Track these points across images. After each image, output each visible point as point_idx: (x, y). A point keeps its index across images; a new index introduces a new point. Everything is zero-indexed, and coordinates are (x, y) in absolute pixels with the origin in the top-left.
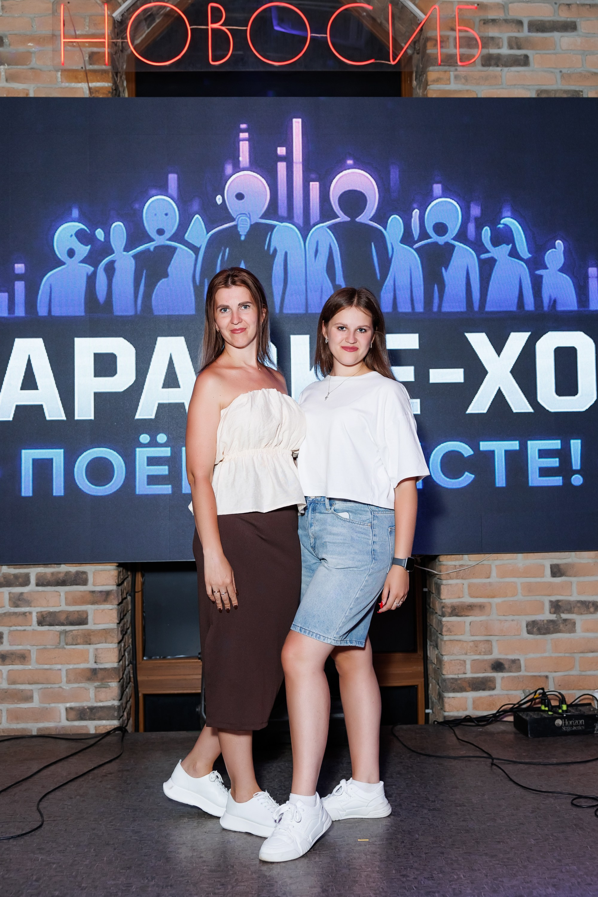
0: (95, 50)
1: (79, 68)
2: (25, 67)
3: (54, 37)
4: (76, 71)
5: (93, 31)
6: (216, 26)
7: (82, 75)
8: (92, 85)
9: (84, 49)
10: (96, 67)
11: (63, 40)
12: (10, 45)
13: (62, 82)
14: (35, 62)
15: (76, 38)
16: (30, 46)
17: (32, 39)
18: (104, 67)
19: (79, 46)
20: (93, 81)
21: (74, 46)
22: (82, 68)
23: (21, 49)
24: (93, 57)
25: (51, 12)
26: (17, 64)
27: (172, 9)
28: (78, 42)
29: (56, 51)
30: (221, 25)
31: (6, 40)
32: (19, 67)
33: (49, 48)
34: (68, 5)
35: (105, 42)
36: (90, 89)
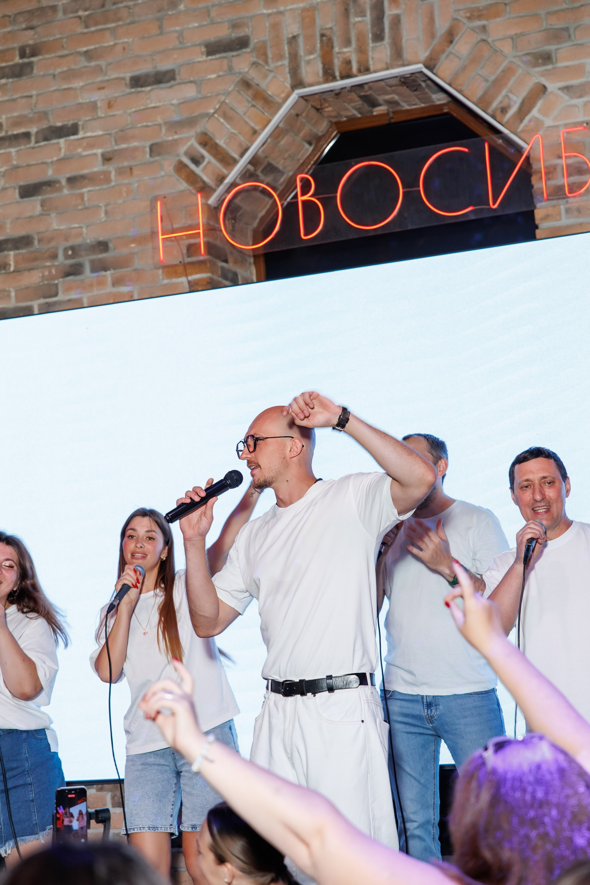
0: (192, 241)
1: (178, 262)
2: (129, 269)
3: (154, 234)
4: (176, 266)
5: (189, 222)
6: (305, 198)
7: (180, 269)
8: (190, 278)
9: (181, 242)
10: (194, 259)
11: (161, 237)
12: (115, 249)
13: (163, 279)
14: (137, 264)
15: (173, 233)
16: (132, 247)
17: (134, 240)
18: (201, 258)
19: (177, 240)
20: (191, 274)
21: (172, 241)
22: (181, 262)
23: (124, 251)
24: (192, 249)
25: (149, 210)
26: (121, 267)
27: (264, 188)
28: (175, 237)
29: (156, 249)
30: (311, 196)
31: (111, 245)
32: (124, 270)
33: (149, 246)
34: (165, 200)
35: (199, 233)
36: (189, 282)
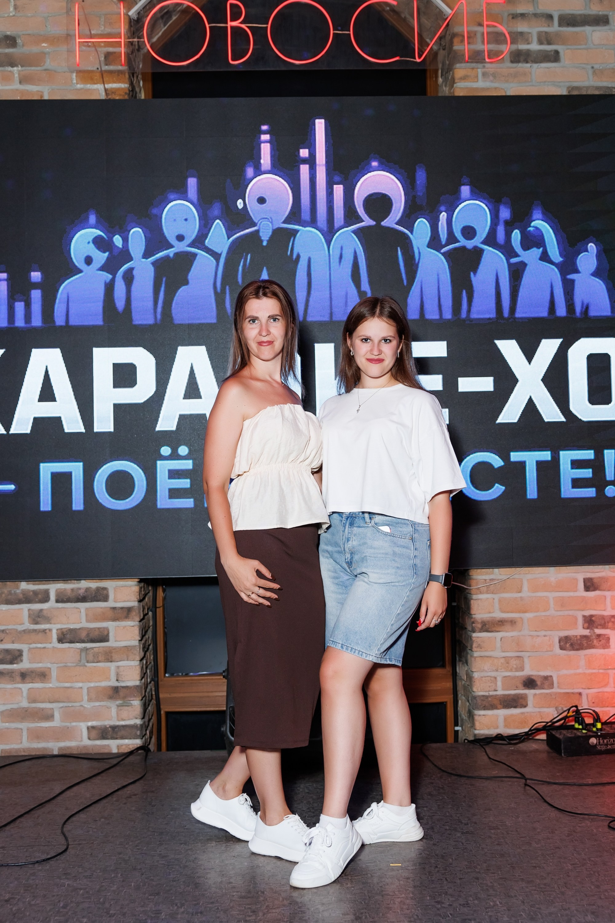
0: (111, 49)
1: (95, 69)
2: (39, 68)
3: (68, 37)
4: (92, 71)
5: (108, 30)
6: (235, 24)
7: (98, 76)
8: (108, 86)
9: (99, 49)
10: (111, 68)
11: (78, 40)
12: (23, 45)
13: (77, 84)
14: (49, 64)
15: (91, 38)
16: (44, 46)
17: (46, 39)
18: (120, 68)
19: (95, 46)
20: (109, 83)
21: (89, 46)
22: (98, 69)
23: (35, 49)
24: (109, 57)
25: (65, 11)
26: (30, 65)
27: (189, 6)
28: (93, 42)
29: (71, 52)
30: (241, 23)
31: (19, 41)
32: (33, 68)
33: (63, 48)
34: (83, 3)
35: (121, 42)
36: (106, 90)
